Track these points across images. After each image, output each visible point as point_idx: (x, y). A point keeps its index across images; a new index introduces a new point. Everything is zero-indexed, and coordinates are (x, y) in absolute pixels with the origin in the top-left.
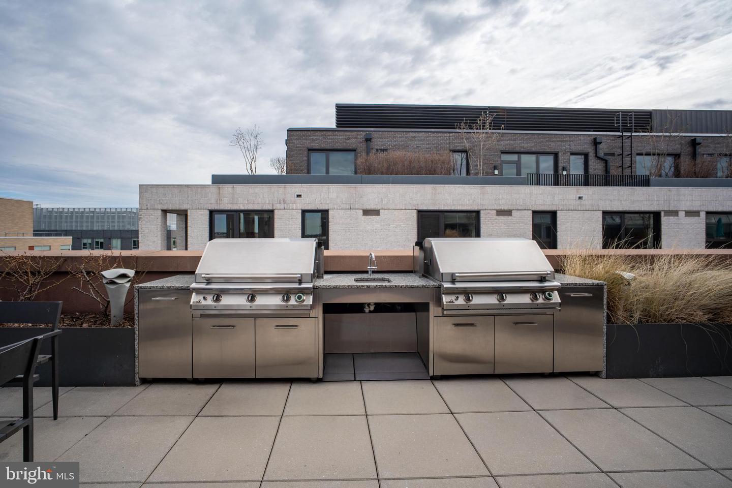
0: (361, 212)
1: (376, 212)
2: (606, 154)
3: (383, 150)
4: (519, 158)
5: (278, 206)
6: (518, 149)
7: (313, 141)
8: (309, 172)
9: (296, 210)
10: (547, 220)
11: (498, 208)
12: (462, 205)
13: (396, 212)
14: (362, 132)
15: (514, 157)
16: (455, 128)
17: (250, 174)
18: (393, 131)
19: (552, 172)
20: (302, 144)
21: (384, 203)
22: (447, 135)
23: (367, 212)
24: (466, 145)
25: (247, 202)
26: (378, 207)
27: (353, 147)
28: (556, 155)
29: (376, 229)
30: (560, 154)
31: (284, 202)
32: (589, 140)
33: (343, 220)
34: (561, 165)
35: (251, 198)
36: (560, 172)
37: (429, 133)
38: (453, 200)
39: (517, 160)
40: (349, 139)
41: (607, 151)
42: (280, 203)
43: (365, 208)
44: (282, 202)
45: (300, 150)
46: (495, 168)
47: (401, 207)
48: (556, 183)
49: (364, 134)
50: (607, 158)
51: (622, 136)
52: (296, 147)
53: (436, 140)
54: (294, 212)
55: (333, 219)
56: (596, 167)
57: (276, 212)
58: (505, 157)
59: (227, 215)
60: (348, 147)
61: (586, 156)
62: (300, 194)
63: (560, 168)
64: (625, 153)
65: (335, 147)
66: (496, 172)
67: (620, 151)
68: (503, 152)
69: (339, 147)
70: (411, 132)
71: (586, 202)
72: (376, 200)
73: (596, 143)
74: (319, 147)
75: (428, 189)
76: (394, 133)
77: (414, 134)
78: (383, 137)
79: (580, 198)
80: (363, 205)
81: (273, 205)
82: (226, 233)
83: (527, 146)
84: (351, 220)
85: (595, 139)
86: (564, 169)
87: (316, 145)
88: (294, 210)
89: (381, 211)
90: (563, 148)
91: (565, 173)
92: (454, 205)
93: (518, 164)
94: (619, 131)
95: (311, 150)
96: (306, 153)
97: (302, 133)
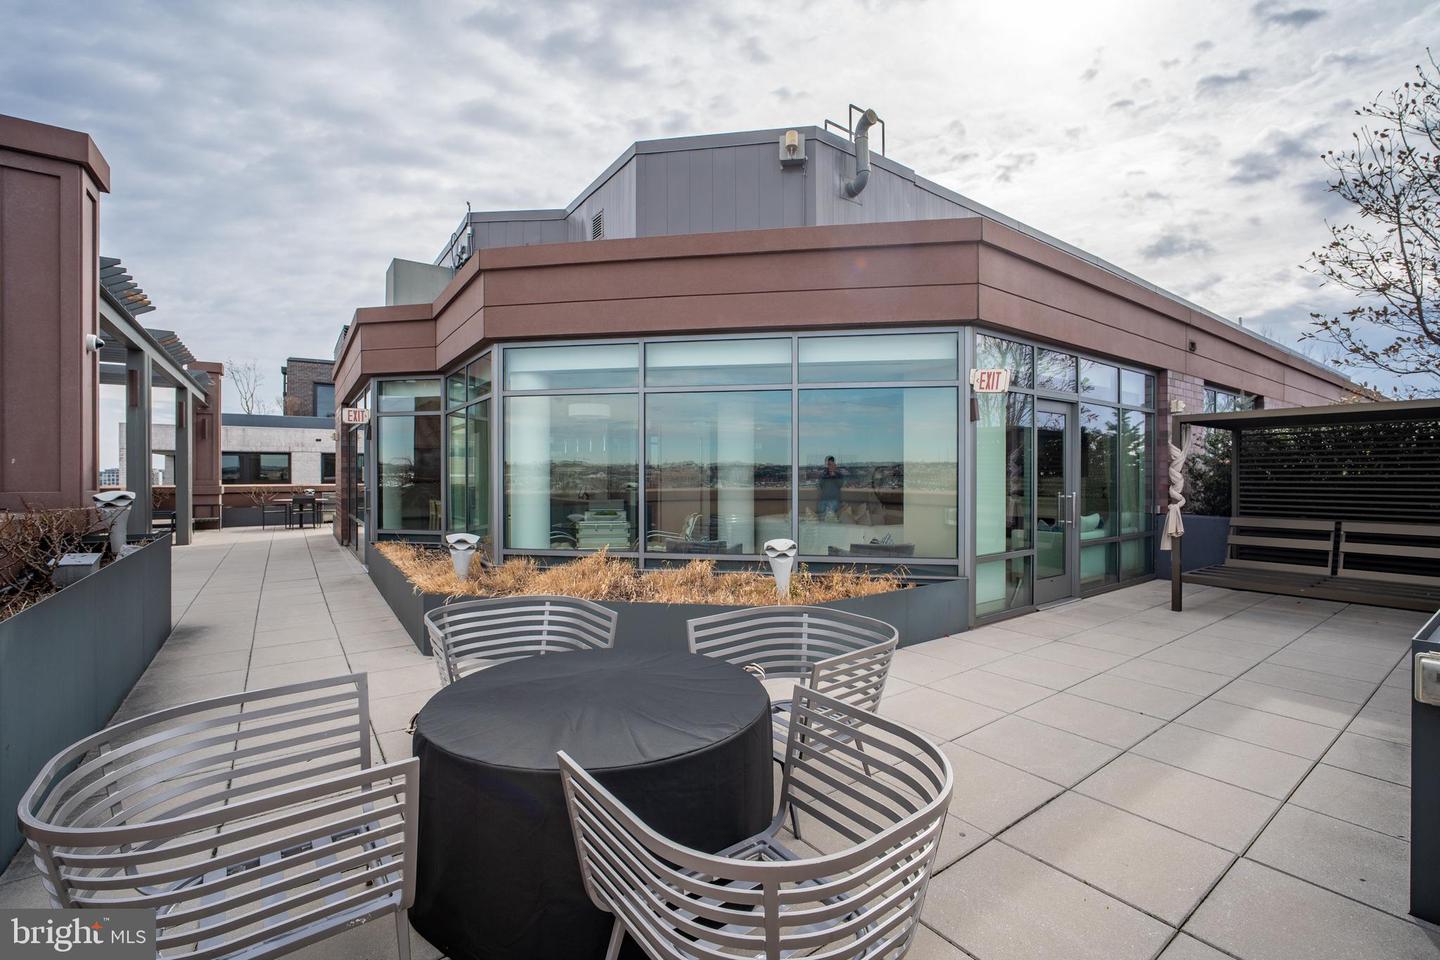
20: (306, 378)
45: (306, 383)
54: (313, 455)
95: (317, 384)
96: (311, 386)
97: (306, 365)
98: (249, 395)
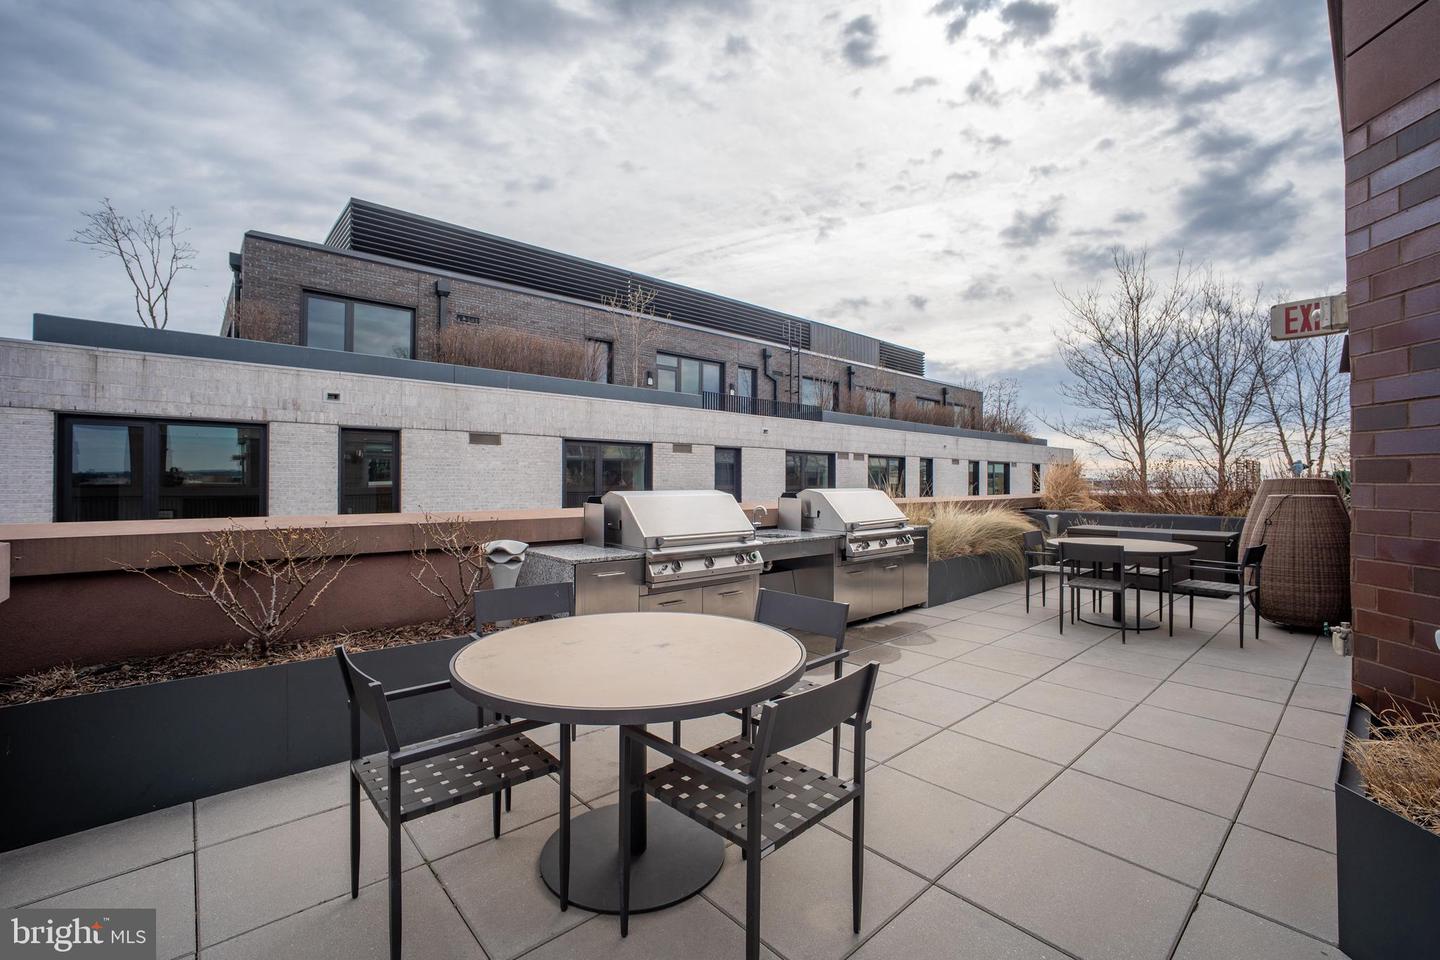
0: (466, 436)
1: (494, 439)
2: (775, 372)
3: (469, 318)
4: (679, 363)
5: (280, 414)
6: (678, 350)
7: (316, 272)
8: (302, 341)
9: (327, 427)
10: (729, 459)
11: (676, 441)
12: (629, 433)
13: (528, 439)
14: (431, 275)
15: (673, 362)
16: (599, 302)
17: (151, 325)
18: (491, 287)
19: (717, 391)
20: (286, 275)
21: (508, 422)
22: (582, 310)
23: (477, 438)
24: (610, 332)
25: (188, 400)
26: (497, 430)
27: (411, 301)
28: (722, 365)
29: (494, 469)
30: (728, 365)
31: (296, 406)
32: (757, 351)
33: (431, 451)
34: (728, 381)
35: (202, 391)
36: (727, 390)
37: (553, 303)
38: (617, 425)
39: (676, 366)
40: (401, 284)
41: (775, 369)
42: (284, 409)
43: (474, 429)
44: (290, 406)
45: (282, 287)
46: (649, 375)
47: (538, 432)
48: (722, 407)
49: (433, 280)
50: (776, 377)
51: (790, 352)
52: (271, 279)
53: (564, 316)
54: (321, 430)
55: (410, 447)
56: (765, 390)
57: (273, 427)
58: (662, 360)
59: (130, 429)
60: (397, 300)
61: (754, 371)
62: (337, 392)
63: (727, 385)
64: (794, 374)
65: (370, 295)
66: (650, 382)
67: (786, 371)
68: (660, 352)
69: (378, 297)
70: (525, 294)
71: (772, 438)
72: (495, 416)
73: (765, 355)
74: (332, 289)
75: (580, 403)
76: (493, 290)
77: (528, 299)
78: (469, 293)
79: (765, 431)
80: (470, 423)
81: (265, 411)
82: (125, 474)
83: (690, 347)
84: (446, 451)
85: (765, 350)
86: (732, 387)
87: (322, 282)
88: (320, 426)
89: (503, 436)
90: (730, 356)
91: (732, 393)
92: (618, 432)
93: (677, 371)
94: (787, 344)
95: (309, 291)
96: (296, 295)
97: (286, 250)
98: (156, 292)
